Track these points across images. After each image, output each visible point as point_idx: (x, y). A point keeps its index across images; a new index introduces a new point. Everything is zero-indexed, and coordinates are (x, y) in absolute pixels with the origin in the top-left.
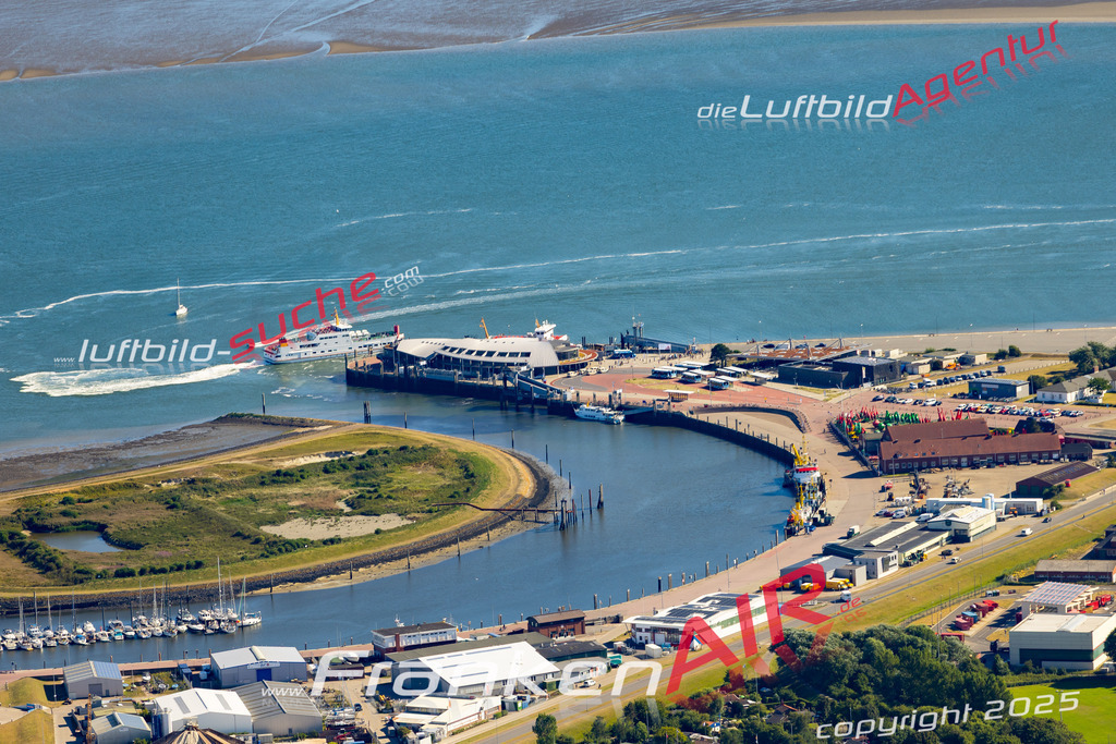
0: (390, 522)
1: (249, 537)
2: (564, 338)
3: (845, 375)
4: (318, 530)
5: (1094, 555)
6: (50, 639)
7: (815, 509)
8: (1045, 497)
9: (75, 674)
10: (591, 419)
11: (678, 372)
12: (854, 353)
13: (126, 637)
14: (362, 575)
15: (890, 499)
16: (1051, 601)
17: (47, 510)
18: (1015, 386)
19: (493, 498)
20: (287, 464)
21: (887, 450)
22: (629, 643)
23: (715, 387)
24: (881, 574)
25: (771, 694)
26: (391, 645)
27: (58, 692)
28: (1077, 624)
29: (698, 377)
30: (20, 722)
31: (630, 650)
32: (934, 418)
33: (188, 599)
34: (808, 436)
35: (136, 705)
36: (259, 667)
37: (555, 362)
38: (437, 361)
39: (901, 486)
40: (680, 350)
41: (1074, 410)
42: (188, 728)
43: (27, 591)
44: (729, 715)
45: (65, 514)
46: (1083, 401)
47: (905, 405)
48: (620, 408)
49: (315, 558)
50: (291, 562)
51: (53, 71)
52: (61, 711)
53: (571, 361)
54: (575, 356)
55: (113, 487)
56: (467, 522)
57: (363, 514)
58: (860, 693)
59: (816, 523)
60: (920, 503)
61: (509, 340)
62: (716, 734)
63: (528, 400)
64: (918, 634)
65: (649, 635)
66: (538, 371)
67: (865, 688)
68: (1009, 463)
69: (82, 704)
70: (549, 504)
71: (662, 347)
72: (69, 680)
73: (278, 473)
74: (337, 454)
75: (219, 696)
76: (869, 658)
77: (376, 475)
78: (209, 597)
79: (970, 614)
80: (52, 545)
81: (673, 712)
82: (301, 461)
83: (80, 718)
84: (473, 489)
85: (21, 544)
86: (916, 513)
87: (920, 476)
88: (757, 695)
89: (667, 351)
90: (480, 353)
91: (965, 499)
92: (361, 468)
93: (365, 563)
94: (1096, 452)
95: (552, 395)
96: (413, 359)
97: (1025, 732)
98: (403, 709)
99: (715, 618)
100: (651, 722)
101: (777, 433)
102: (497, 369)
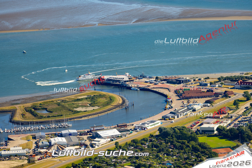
0: (96, 108)
1: (71, 110)
2: (130, 76)
3: (178, 82)
4: (83, 109)
6: (35, 128)
7: (170, 105)
8: (210, 103)
9: (38, 134)
10: (134, 90)
11: (150, 81)
12: (180, 78)
13: (48, 128)
14: (90, 117)
15: (183, 104)
16: (208, 122)
17: (37, 106)
18: (207, 84)
19: (114, 104)
20: (80, 98)
21: (183, 95)
22: (134, 129)
23: (155, 84)
24: (180, 117)
25: (157, 138)
26: (93, 129)
27: (34, 138)
28: (211, 126)
29: (153, 82)
30: (27, 143)
31: (134, 130)
32: (193, 89)
33: (59, 121)
34: (171, 93)
35: (47, 140)
36: (69, 133)
37: (128, 80)
38: (108, 80)
39: (185, 102)
40: (150, 78)
41: (217, 88)
42: (55, 144)
43: (32, 120)
44: (150, 142)
45: (40, 106)
46: (219, 87)
47: (188, 87)
48: (139, 88)
49: (82, 114)
50: (78, 115)
51: (49, 29)
52: (35, 141)
54: (132, 79)
55: (49, 102)
56: (109, 108)
57: (92, 106)
58: (173, 138)
59: (170, 108)
60: (188, 104)
61: (121, 76)
62: (147, 145)
63: (123, 86)
64: (184, 128)
65: (138, 128)
66: (125, 81)
67: (174, 137)
68: (205, 97)
69: (38, 140)
70: (124, 105)
71: (147, 77)
72: (36, 136)
73: (78, 99)
74: (89, 96)
75: (61, 139)
76: (175, 132)
77: (95, 99)
78: (62, 121)
79: (194, 124)
81: (140, 141)
82: (82, 97)
83: (37, 142)
84: (111, 102)
85: (32, 112)
86: (187, 106)
87: (189, 100)
88: (155, 138)
89: (148, 78)
90: (115, 78)
91: (196, 104)
93: (91, 115)
94: (220, 95)
95: (127, 86)
97: (200, 145)
98: (93, 141)
99: (149, 125)
100: (136, 143)
101: (165, 92)
102: (118, 81)
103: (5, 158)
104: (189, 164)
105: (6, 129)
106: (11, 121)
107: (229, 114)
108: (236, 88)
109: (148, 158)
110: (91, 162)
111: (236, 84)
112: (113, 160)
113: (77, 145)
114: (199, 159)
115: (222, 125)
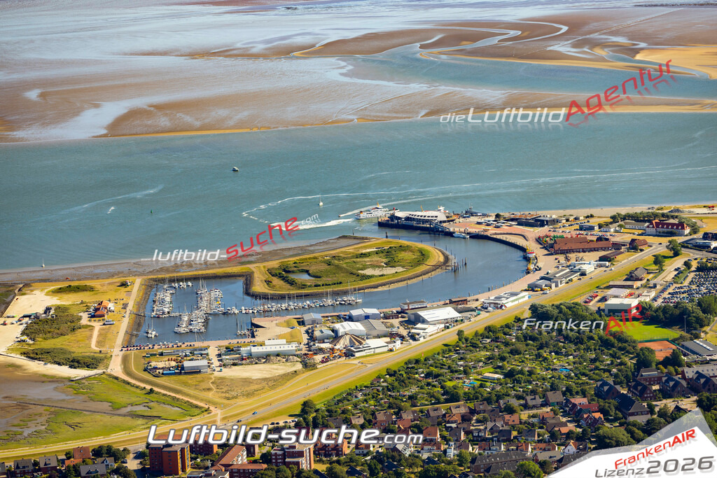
0: (400, 269)
1: (355, 274)
2: (447, 211)
3: (539, 223)
4: (377, 272)
5: (626, 280)
6: (296, 306)
7: (535, 265)
8: (609, 261)
9: (308, 317)
10: (459, 237)
11: (485, 222)
12: (541, 216)
13: (320, 306)
14: (393, 286)
15: (559, 262)
16: (616, 294)
17: (289, 266)
18: (594, 227)
19: (432, 262)
20: (364, 251)
21: (556, 247)
22: (482, 307)
23: (496, 227)
24: (560, 286)
26: (407, 308)
27: (302, 323)
28: (626, 301)
29: (492, 224)
30: (291, 332)
31: (483, 310)
32: (569, 236)
34: (529, 242)
35: (328, 327)
36: (365, 315)
37: (446, 219)
38: (408, 219)
39: (562, 258)
40: (484, 215)
41: (614, 234)
42: (345, 334)
43: (287, 291)
45: (295, 267)
46: (616, 231)
47: (559, 233)
48: (468, 234)
49: (377, 281)
50: (370, 282)
51: (269, 128)
52: (303, 329)
53: (451, 219)
54: (452, 217)
55: (309, 259)
56: (424, 269)
57: (390, 267)
59: (536, 270)
60: (568, 264)
61: (430, 212)
63: (438, 231)
64: (576, 304)
65: (488, 305)
66: (441, 222)
68: (596, 251)
69: (310, 326)
70: (449, 264)
71: (479, 214)
72: (305, 319)
73: (362, 254)
74: (379, 248)
75: (354, 324)
76: (561, 312)
77: (393, 254)
78: (345, 293)
79: (590, 298)
80: (292, 276)
81: (501, 329)
82: (368, 250)
83: (310, 331)
84: (425, 259)
85: (283, 276)
86: (568, 267)
87: (568, 255)
89: (481, 216)
90: (421, 216)
91: (583, 262)
92: (388, 252)
93: (393, 282)
94: (623, 247)
95: (445, 230)
96: (400, 218)
97: (614, 335)
98: (412, 328)
99: (509, 300)
100: (493, 332)
101: (520, 241)
102: (427, 221)
103: (258, 358)
104: (601, 369)
105: (243, 308)
106: (247, 293)
107: (648, 280)
108: (647, 233)
109: (523, 359)
110: (420, 366)
111: (648, 227)
112: (459, 363)
113: (385, 336)
114: (619, 361)
115: (642, 299)
